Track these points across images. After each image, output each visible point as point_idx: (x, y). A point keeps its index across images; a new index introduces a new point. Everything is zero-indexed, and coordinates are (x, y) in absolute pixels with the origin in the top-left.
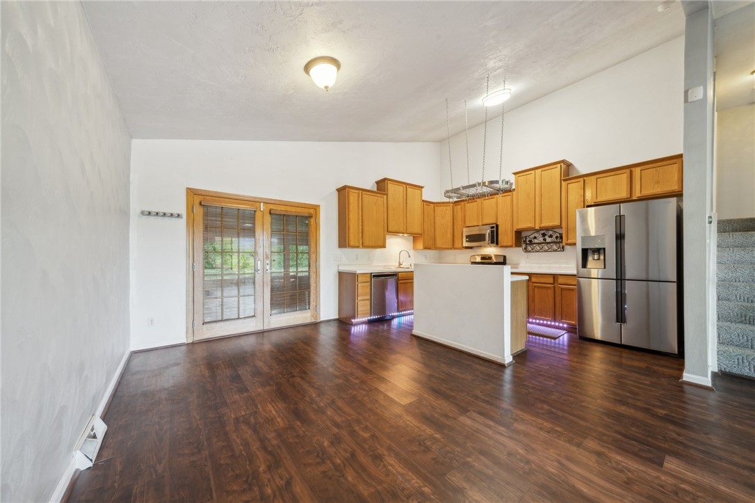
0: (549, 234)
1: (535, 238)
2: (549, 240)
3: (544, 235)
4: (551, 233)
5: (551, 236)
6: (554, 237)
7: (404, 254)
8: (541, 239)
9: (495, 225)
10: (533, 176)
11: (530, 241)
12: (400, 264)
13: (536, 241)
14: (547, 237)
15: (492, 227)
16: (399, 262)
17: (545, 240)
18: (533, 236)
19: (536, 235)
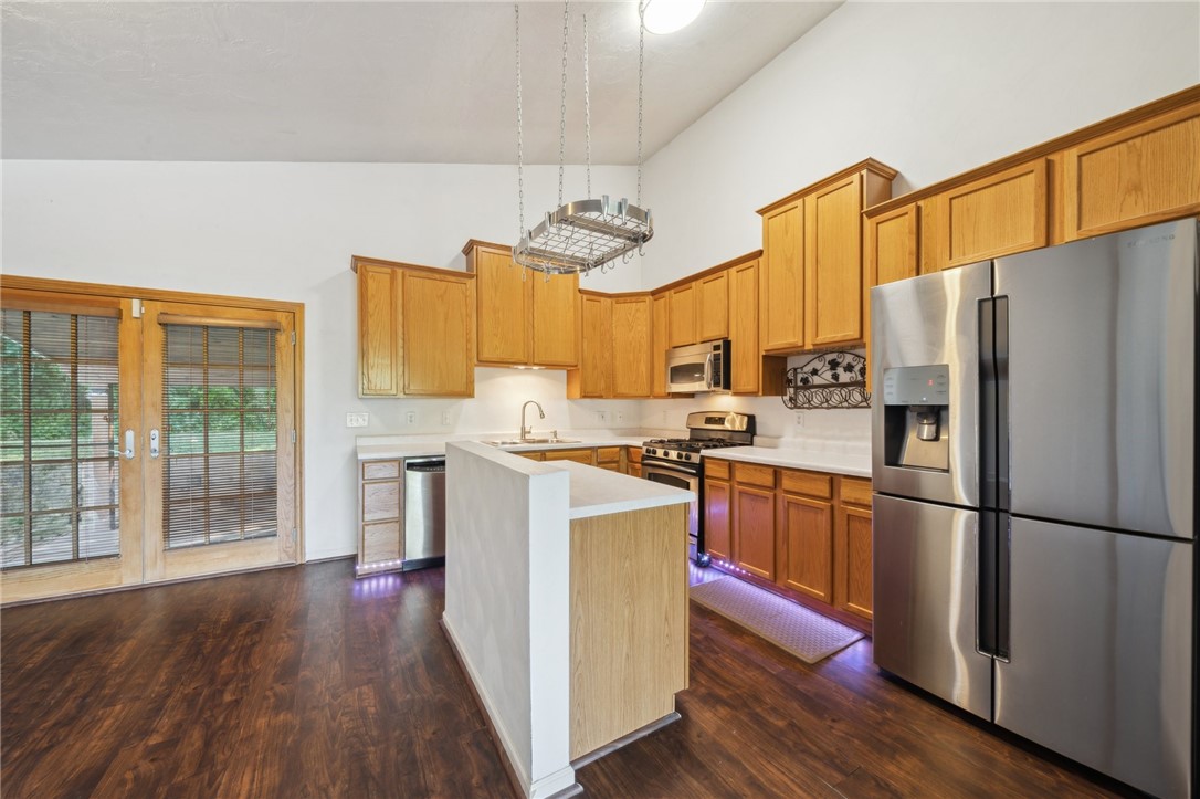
0: (845, 363)
1: (815, 372)
2: (844, 377)
3: (834, 365)
4: (849, 358)
5: (849, 368)
6: (857, 369)
7: (532, 410)
8: (827, 376)
9: (721, 342)
10: (797, 213)
11: (805, 380)
12: (524, 432)
13: (816, 380)
14: (840, 370)
15: (716, 348)
16: (523, 428)
17: (835, 377)
18: (808, 368)
19: (817, 364)
